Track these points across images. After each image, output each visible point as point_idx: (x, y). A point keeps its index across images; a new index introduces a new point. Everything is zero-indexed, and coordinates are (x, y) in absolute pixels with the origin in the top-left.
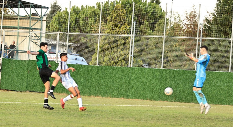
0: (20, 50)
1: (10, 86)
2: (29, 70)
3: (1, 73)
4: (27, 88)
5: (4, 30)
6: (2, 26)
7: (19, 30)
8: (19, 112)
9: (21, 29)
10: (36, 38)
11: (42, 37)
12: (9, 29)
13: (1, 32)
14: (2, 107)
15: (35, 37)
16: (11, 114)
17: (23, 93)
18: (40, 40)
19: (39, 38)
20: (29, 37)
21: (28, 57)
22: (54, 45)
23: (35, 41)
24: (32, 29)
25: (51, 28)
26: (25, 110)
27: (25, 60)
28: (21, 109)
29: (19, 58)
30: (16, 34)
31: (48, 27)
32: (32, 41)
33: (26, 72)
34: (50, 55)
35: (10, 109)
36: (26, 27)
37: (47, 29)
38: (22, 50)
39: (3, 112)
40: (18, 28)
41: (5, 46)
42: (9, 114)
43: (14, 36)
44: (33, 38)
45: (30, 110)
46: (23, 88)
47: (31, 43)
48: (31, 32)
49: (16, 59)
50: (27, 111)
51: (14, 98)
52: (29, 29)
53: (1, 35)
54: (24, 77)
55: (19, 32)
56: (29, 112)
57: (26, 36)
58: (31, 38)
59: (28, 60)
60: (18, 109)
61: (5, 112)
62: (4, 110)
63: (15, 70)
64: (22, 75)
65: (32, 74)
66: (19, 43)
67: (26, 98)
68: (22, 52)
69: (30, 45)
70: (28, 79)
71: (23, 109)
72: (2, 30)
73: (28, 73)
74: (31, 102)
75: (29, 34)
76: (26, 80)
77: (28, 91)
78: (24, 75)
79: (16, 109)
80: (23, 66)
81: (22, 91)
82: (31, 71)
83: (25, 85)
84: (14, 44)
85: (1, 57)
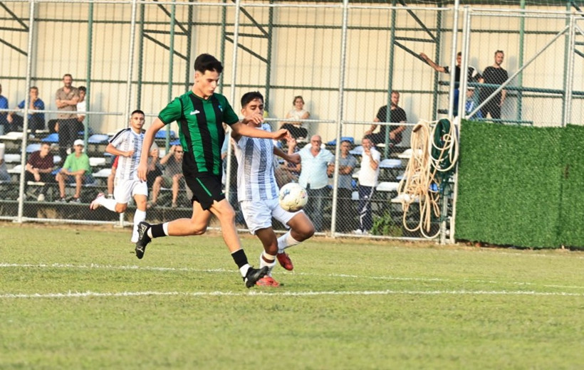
0: (525, 85)
1: (493, 228)
2: (568, 166)
3: (459, 177)
4: (559, 234)
5: (466, 9)
7: (527, 7)
8: (530, 331)
9: (532, 4)
12: (487, 7)
13: (456, 16)
14: (460, 312)
16: (495, 337)
17: (544, 255)
20: (567, 37)
21: (563, 116)
26: (551, 320)
27: (550, 125)
28: (534, 318)
29: (526, 117)
30: (515, 26)
32: (576, 51)
33: (556, 172)
35: (493, 317)
38: (540, 87)
39: (465, 328)
40: (522, 2)
41: (471, 70)
42: (486, 338)
43: (505, 32)
44: (580, 39)
45: (571, 321)
46: (545, 235)
47: (574, 58)
48: (575, 14)
49: (513, 122)
50: (560, 324)
51: (508, 277)
52: (563, 5)
53: (455, 31)
54: (550, 194)
55: (526, 15)
56: (568, 328)
57: (553, 33)
58: (573, 38)
59: (563, 128)
60: (524, 317)
61: (474, 328)
62: (469, 320)
63: (511, 167)
64: (539, 185)
65: (577, 180)
66: (528, 61)
67: (555, 274)
68: (540, 96)
69: (572, 67)
70: (563, 199)
71: (545, 318)
72: (458, 11)
73: (564, 176)
74: (576, 289)
75: (566, 25)
76: (557, 206)
77: (563, 247)
78: (548, 185)
79: (515, 317)
80: (544, 150)
81: (541, 247)
82: (577, 170)
83: (552, 224)
84: (499, 65)
85: (455, 114)
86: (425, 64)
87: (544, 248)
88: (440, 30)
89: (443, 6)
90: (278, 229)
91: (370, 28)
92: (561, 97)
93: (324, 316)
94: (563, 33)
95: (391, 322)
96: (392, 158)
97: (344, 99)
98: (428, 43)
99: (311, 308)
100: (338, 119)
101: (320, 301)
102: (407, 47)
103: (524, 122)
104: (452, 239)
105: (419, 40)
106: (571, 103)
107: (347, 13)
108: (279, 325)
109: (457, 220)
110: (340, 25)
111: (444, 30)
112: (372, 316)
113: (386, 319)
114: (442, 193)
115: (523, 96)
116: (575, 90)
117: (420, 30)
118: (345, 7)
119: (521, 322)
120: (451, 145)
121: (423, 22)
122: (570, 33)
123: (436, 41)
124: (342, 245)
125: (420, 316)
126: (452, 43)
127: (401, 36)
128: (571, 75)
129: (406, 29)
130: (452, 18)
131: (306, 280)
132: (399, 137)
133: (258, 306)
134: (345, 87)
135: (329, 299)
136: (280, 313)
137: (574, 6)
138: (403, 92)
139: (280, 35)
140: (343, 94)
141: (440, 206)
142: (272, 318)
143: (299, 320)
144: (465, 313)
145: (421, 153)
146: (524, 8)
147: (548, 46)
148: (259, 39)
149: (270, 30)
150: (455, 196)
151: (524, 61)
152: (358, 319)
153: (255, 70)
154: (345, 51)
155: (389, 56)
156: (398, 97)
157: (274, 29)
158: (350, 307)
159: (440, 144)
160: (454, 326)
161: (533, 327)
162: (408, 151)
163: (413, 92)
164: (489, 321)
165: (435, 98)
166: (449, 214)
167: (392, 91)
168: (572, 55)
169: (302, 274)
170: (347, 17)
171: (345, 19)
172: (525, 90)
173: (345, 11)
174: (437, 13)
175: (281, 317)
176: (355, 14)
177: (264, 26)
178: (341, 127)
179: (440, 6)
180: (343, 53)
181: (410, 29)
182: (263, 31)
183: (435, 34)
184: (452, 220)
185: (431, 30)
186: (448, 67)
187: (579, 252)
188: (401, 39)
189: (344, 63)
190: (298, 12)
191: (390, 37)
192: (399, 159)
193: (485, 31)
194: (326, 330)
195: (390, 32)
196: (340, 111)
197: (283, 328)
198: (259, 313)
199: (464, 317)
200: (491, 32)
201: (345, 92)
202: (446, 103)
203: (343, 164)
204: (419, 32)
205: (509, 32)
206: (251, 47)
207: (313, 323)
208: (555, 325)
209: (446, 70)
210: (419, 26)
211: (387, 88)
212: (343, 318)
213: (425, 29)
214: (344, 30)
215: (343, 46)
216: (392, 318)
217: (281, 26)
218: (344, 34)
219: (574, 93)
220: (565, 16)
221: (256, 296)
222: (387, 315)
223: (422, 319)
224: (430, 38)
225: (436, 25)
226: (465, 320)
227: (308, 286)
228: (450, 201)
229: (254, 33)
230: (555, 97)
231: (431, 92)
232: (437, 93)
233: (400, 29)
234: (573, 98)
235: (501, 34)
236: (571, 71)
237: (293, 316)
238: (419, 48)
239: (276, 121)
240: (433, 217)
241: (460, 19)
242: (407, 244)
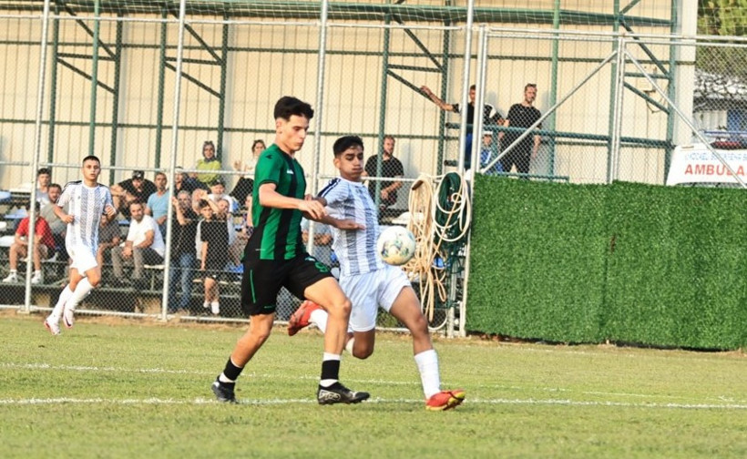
0: (559, 129)
1: (516, 315)
2: (615, 235)
3: (472, 250)
4: (602, 324)
5: (482, 28)
6: (474, 11)
7: (561, 26)
8: (564, 452)
9: (568, 23)
10: (650, 69)
11: (679, 63)
12: (510, 26)
13: (468, 38)
14: (472, 427)
15: (640, 62)
17: (582, 351)
18: (671, 80)
19: (663, 70)
21: (609, 169)
22: (738, 103)
23: (644, 85)
24: (628, 23)
25: (722, 16)
26: (593, 438)
27: (591, 182)
28: (570, 435)
29: (561, 171)
30: (546, 51)
31: (709, 12)
32: (626, 85)
33: (599, 244)
34: (718, 157)
35: (516, 434)
36: (597, 11)
37: (706, 25)
38: (578, 131)
39: (479, 448)
40: (556, 20)
41: (488, 109)
43: (533, 59)
44: (631, 68)
45: (619, 439)
46: (585, 326)
47: (623, 93)
48: (624, 36)
49: (543, 177)
50: (604, 443)
51: (536, 381)
52: (609, 25)
53: (467, 57)
54: (590, 272)
55: (561, 36)
56: (614, 448)
57: (595, 61)
58: (621, 68)
59: (608, 184)
60: (557, 433)
61: (491, 448)
62: (485, 438)
63: (541, 237)
64: (577, 260)
65: (627, 254)
66: (563, 97)
67: (598, 378)
68: (579, 144)
69: (620, 105)
70: (608, 279)
71: (584, 434)
72: (471, 31)
73: (610, 248)
74: (624, 397)
75: (613, 50)
76: (600, 288)
77: (608, 342)
78: (589, 260)
79: (545, 434)
80: (583, 214)
81: (579, 341)
82: (626, 240)
83: (593, 312)
84: (529, 103)
85: (467, 166)
86: (427, 100)
87: (582, 343)
88: (447, 56)
89: (451, 24)
90: (234, 317)
91: (355, 53)
92: (606, 145)
93: (294, 432)
94: (609, 61)
95: (382, 440)
96: (384, 224)
97: (322, 146)
98: (432, 73)
99: (277, 420)
100: (312, 172)
101: (289, 411)
102: (404, 78)
103: (557, 178)
104: (462, 332)
105: (420, 69)
106: (619, 153)
107: (326, 33)
108: (235, 442)
109: (468, 305)
110: (316, 49)
111: (453, 56)
112: (357, 432)
113: (376, 435)
114: (449, 270)
115: (556, 143)
116: (623, 135)
117: (421, 55)
118: (323, 26)
119: (553, 440)
120: (462, 207)
121: (426, 46)
122: (618, 61)
123: (443, 70)
124: (318, 338)
125: (421, 432)
126: (463, 73)
127: (397, 64)
128: (619, 116)
129: (404, 55)
130: (463, 41)
131: (271, 384)
132: (393, 197)
133: (207, 418)
134: (323, 131)
135: (300, 409)
136: (236, 428)
137: (623, 25)
138: (399, 137)
139: (237, 61)
140: (319, 139)
141: (447, 288)
142: (226, 433)
143: (262, 436)
144: (480, 428)
145: (422, 217)
146: (558, 28)
147: (589, 78)
148: (209, 66)
149: (225, 55)
150: (466, 275)
151: (558, 96)
152: (339, 436)
153: (204, 107)
154: (323, 83)
155: (380, 90)
156: (393, 145)
157: (229, 53)
158: (328, 419)
159: (447, 206)
160: (465, 445)
161: (568, 447)
162: (404, 215)
163: (412, 137)
164: (512, 439)
165: (441, 146)
166: (459, 298)
167: (385, 137)
168: (621, 90)
169: (265, 375)
170: (325, 38)
171: (323, 41)
172: (559, 136)
173: (323, 30)
174: (443, 33)
175: (237, 432)
176: (336, 34)
177: (217, 49)
178: (317, 183)
179: (447, 24)
180: (320, 86)
181: (408, 55)
182: (215, 56)
183: (441, 61)
184: (463, 306)
185: (435, 55)
186: (457, 105)
187: (630, 348)
188: (396, 67)
189: (322, 98)
190: (261, 31)
191: (381, 65)
192: (393, 225)
193: (507, 58)
194: (297, 450)
195: (381, 58)
196: (316, 162)
197: (241, 447)
198: (209, 426)
199: (478, 433)
200: (514, 58)
201: (323, 137)
202: (456, 151)
203: (319, 231)
204: (420, 58)
205: (538, 59)
206: (199, 76)
207: (280, 440)
208: (598, 444)
209: (456, 108)
210: (420, 51)
211: (377, 132)
212: (320, 434)
213: (427, 54)
214: (322, 56)
215: (321, 76)
216: (384, 434)
217: (238, 50)
218: (322, 61)
219: (622, 140)
220: (612, 39)
221: (205, 405)
222: (376, 430)
223: (423, 435)
224: (435, 67)
225: (442, 49)
226: (480, 437)
227: (273, 392)
228: (459, 281)
229: (203, 59)
230: (597, 145)
231: (435, 138)
232: (443, 138)
233: (395, 54)
234: (622, 146)
235: (527, 62)
236: (619, 110)
237: (253, 431)
238: (420, 79)
239: (232, 174)
240: (438, 302)
241: (474, 41)
242: (403, 337)
